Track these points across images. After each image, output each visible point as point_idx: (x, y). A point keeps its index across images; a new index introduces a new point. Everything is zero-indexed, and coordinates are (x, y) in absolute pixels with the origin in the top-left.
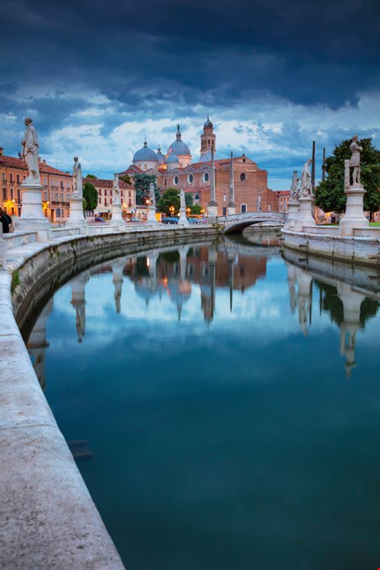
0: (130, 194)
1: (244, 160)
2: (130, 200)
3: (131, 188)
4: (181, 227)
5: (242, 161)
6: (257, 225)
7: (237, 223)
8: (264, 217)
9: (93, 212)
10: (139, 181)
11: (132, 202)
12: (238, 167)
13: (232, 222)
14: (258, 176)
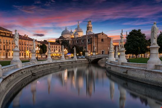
0: (59, 47)
1: (103, 34)
2: (59, 49)
3: (60, 45)
4: (74, 60)
5: (102, 34)
6: (104, 59)
7: (95, 58)
8: (105, 56)
9: (45, 54)
10: (63, 42)
11: (60, 50)
12: (100, 37)
13: (94, 58)
14: (108, 40)
